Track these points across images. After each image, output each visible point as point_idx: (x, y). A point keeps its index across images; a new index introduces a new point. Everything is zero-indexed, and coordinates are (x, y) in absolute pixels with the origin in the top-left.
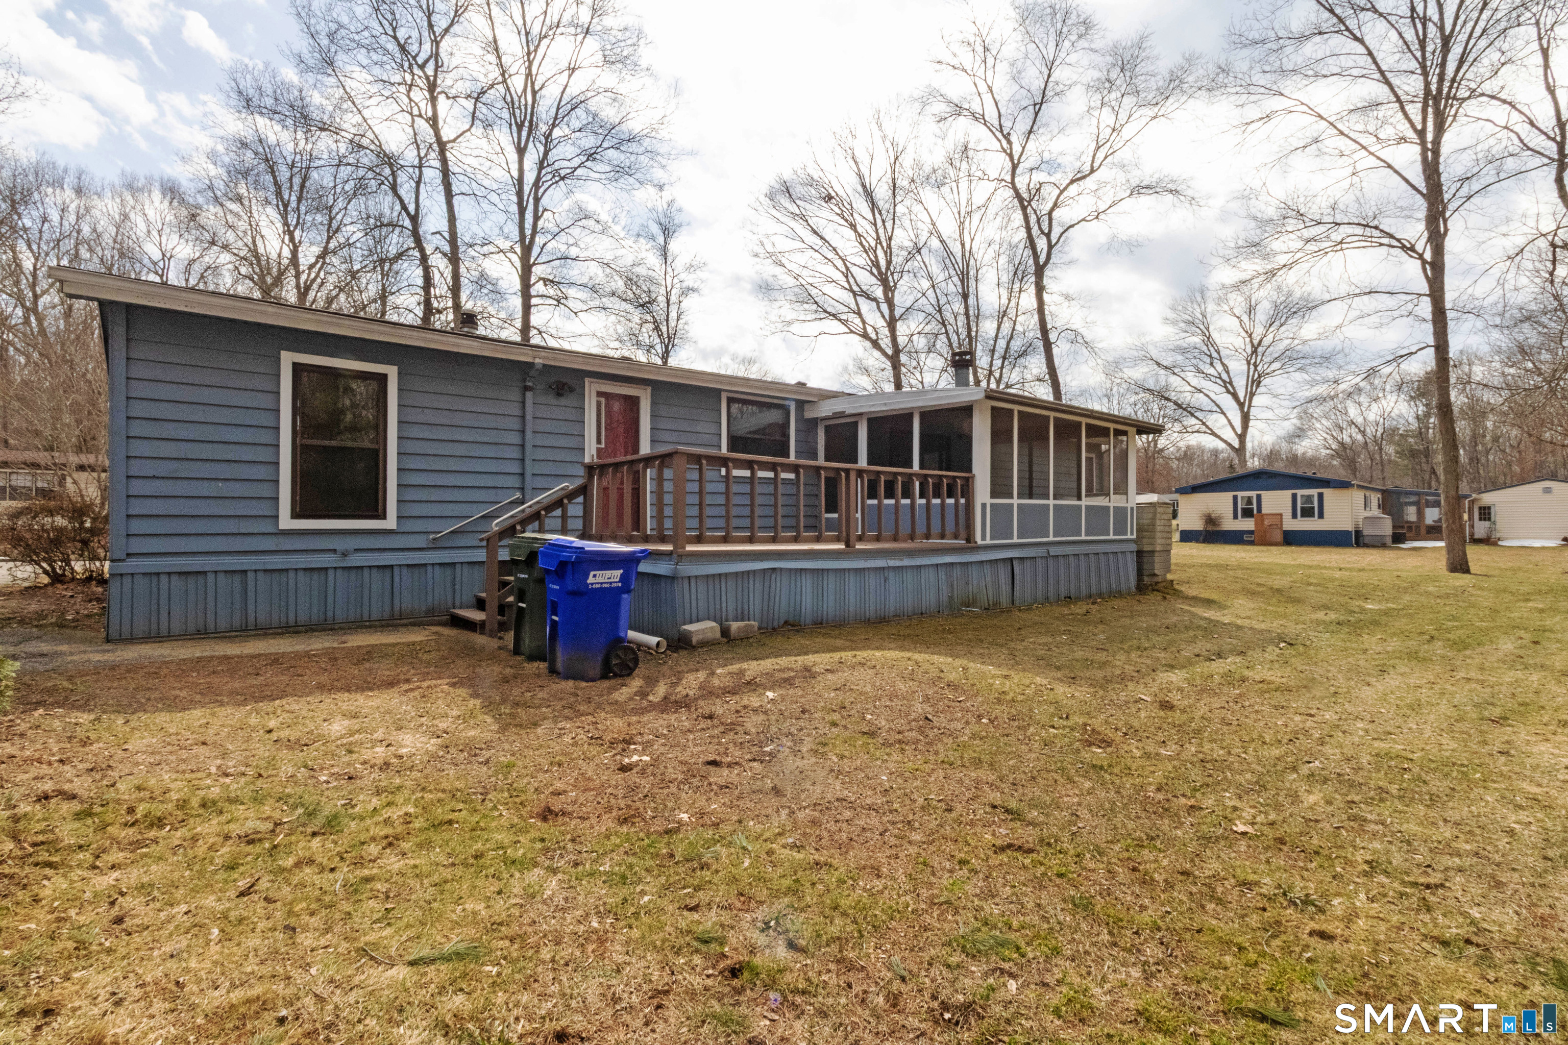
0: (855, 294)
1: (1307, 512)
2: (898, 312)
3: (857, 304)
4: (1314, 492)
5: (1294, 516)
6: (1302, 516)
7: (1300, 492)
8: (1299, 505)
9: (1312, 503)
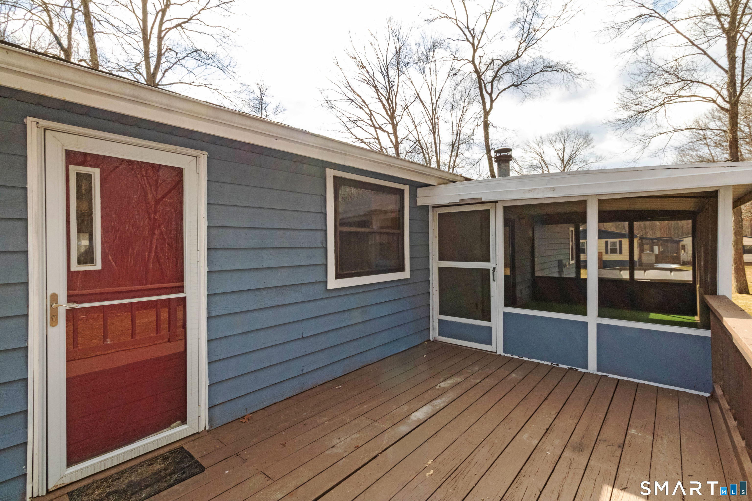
0: (376, 128)
1: (614, 251)
2: (399, 140)
3: (377, 134)
4: (617, 240)
5: (607, 253)
6: (611, 253)
7: (610, 240)
8: (609, 247)
9: (616, 246)
